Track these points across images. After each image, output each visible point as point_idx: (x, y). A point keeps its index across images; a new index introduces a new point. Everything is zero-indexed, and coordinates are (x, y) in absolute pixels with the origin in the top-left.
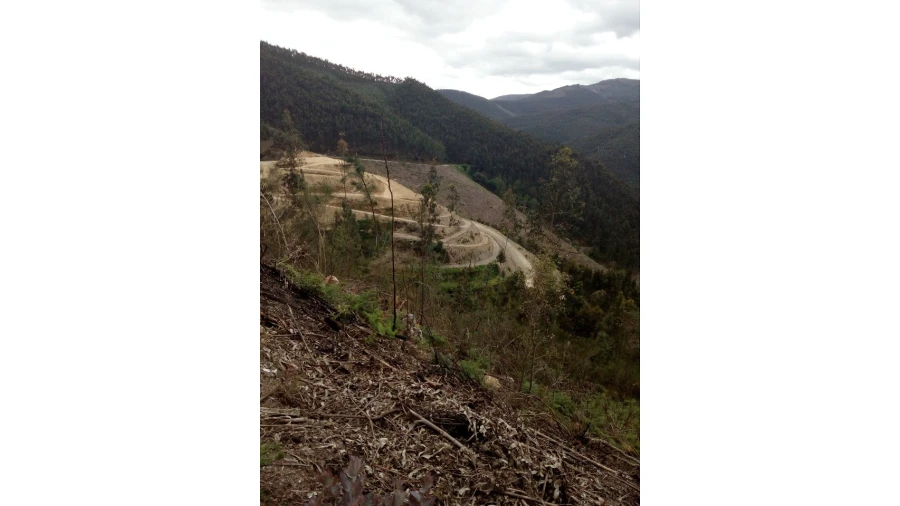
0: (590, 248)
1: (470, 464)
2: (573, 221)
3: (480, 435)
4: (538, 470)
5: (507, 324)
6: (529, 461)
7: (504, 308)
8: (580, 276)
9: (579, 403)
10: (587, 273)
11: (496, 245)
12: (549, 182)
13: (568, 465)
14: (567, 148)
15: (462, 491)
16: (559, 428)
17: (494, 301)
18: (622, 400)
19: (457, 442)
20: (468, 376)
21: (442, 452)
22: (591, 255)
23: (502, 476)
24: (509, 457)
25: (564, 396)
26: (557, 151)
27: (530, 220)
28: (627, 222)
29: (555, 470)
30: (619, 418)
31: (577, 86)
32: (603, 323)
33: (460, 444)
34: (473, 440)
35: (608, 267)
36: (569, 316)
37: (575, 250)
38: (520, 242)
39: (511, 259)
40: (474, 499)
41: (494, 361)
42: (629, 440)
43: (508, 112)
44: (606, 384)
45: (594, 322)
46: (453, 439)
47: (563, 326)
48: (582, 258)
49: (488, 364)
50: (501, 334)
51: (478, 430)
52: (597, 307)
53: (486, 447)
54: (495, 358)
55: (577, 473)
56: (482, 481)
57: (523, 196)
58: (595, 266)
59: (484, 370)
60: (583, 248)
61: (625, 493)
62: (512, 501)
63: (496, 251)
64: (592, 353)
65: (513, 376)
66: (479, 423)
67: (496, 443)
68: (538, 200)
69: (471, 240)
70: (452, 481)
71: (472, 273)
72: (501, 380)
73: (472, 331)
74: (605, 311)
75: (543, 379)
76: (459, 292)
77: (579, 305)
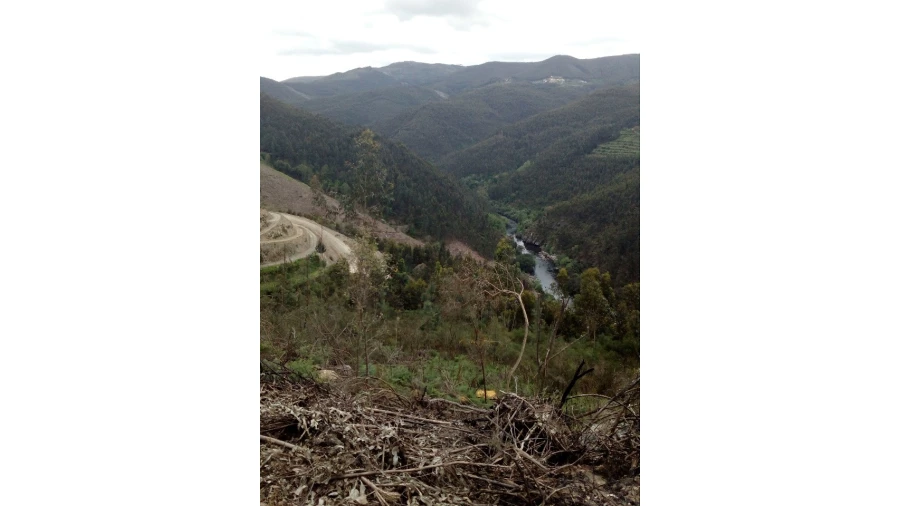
0: (406, 226)
1: (305, 462)
2: (384, 202)
3: (312, 430)
4: (375, 444)
5: (337, 314)
6: (364, 439)
7: (330, 299)
8: (400, 254)
9: (416, 371)
10: (408, 250)
11: (312, 235)
12: (356, 165)
13: (406, 430)
14: (368, 131)
15: (298, 491)
16: (400, 399)
17: (318, 294)
18: (453, 359)
19: (287, 444)
20: (300, 376)
21: (272, 459)
22: (409, 233)
23: (340, 462)
24: (344, 441)
25: (401, 369)
26: (359, 134)
27: (343, 204)
28: (434, 198)
29: (391, 439)
30: (452, 375)
31: (369, 68)
32: (426, 294)
33: (291, 445)
34: (306, 436)
35: (425, 241)
36: (396, 293)
37: (393, 231)
38: (338, 229)
39: (331, 247)
40: (313, 494)
41: (327, 354)
42: (462, 391)
43: (303, 95)
44: (437, 348)
45: (419, 294)
46: (282, 442)
47: (392, 304)
48: (399, 236)
49: (321, 359)
50: (331, 325)
51: (308, 426)
52: (420, 279)
53: (319, 439)
54: (329, 351)
55: (415, 435)
56: (319, 473)
57: (333, 181)
58: (413, 243)
59: (317, 366)
60: (399, 227)
61: (457, 437)
62: (351, 481)
63: (314, 242)
64: (422, 322)
65: (350, 364)
66: (309, 418)
67: (330, 432)
68: (350, 185)
69: (284, 235)
70: (286, 485)
71: (290, 269)
72: (337, 371)
73: (300, 330)
74: (427, 283)
75: (380, 358)
76: (280, 292)
77: (403, 281)
